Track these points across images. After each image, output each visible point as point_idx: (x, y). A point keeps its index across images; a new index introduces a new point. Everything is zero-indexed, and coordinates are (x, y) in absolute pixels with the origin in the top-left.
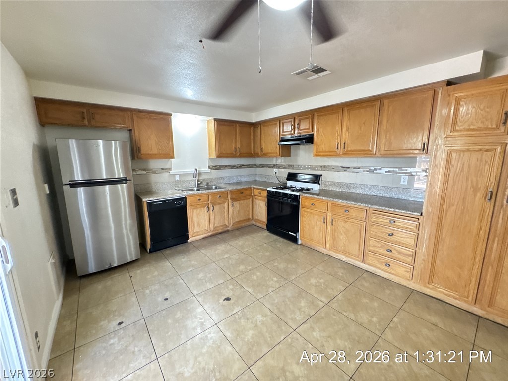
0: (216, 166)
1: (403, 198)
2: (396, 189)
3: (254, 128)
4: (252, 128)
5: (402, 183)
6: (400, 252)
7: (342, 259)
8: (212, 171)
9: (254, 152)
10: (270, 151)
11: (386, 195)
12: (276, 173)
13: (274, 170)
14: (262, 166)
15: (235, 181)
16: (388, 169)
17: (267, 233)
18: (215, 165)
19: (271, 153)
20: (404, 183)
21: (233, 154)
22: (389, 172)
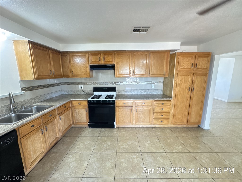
0: (29, 88)
1: (153, 93)
2: (151, 90)
3: (61, 56)
4: (60, 56)
5: (152, 87)
6: (166, 115)
7: (140, 127)
8: (26, 92)
9: (63, 74)
10: (80, 73)
11: (147, 93)
12: (82, 88)
13: (80, 86)
14: (68, 84)
15: (47, 98)
16: (147, 82)
17: (90, 130)
18: (28, 86)
19: (81, 75)
20: (153, 88)
21: (49, 75)
22: (148, 83)
